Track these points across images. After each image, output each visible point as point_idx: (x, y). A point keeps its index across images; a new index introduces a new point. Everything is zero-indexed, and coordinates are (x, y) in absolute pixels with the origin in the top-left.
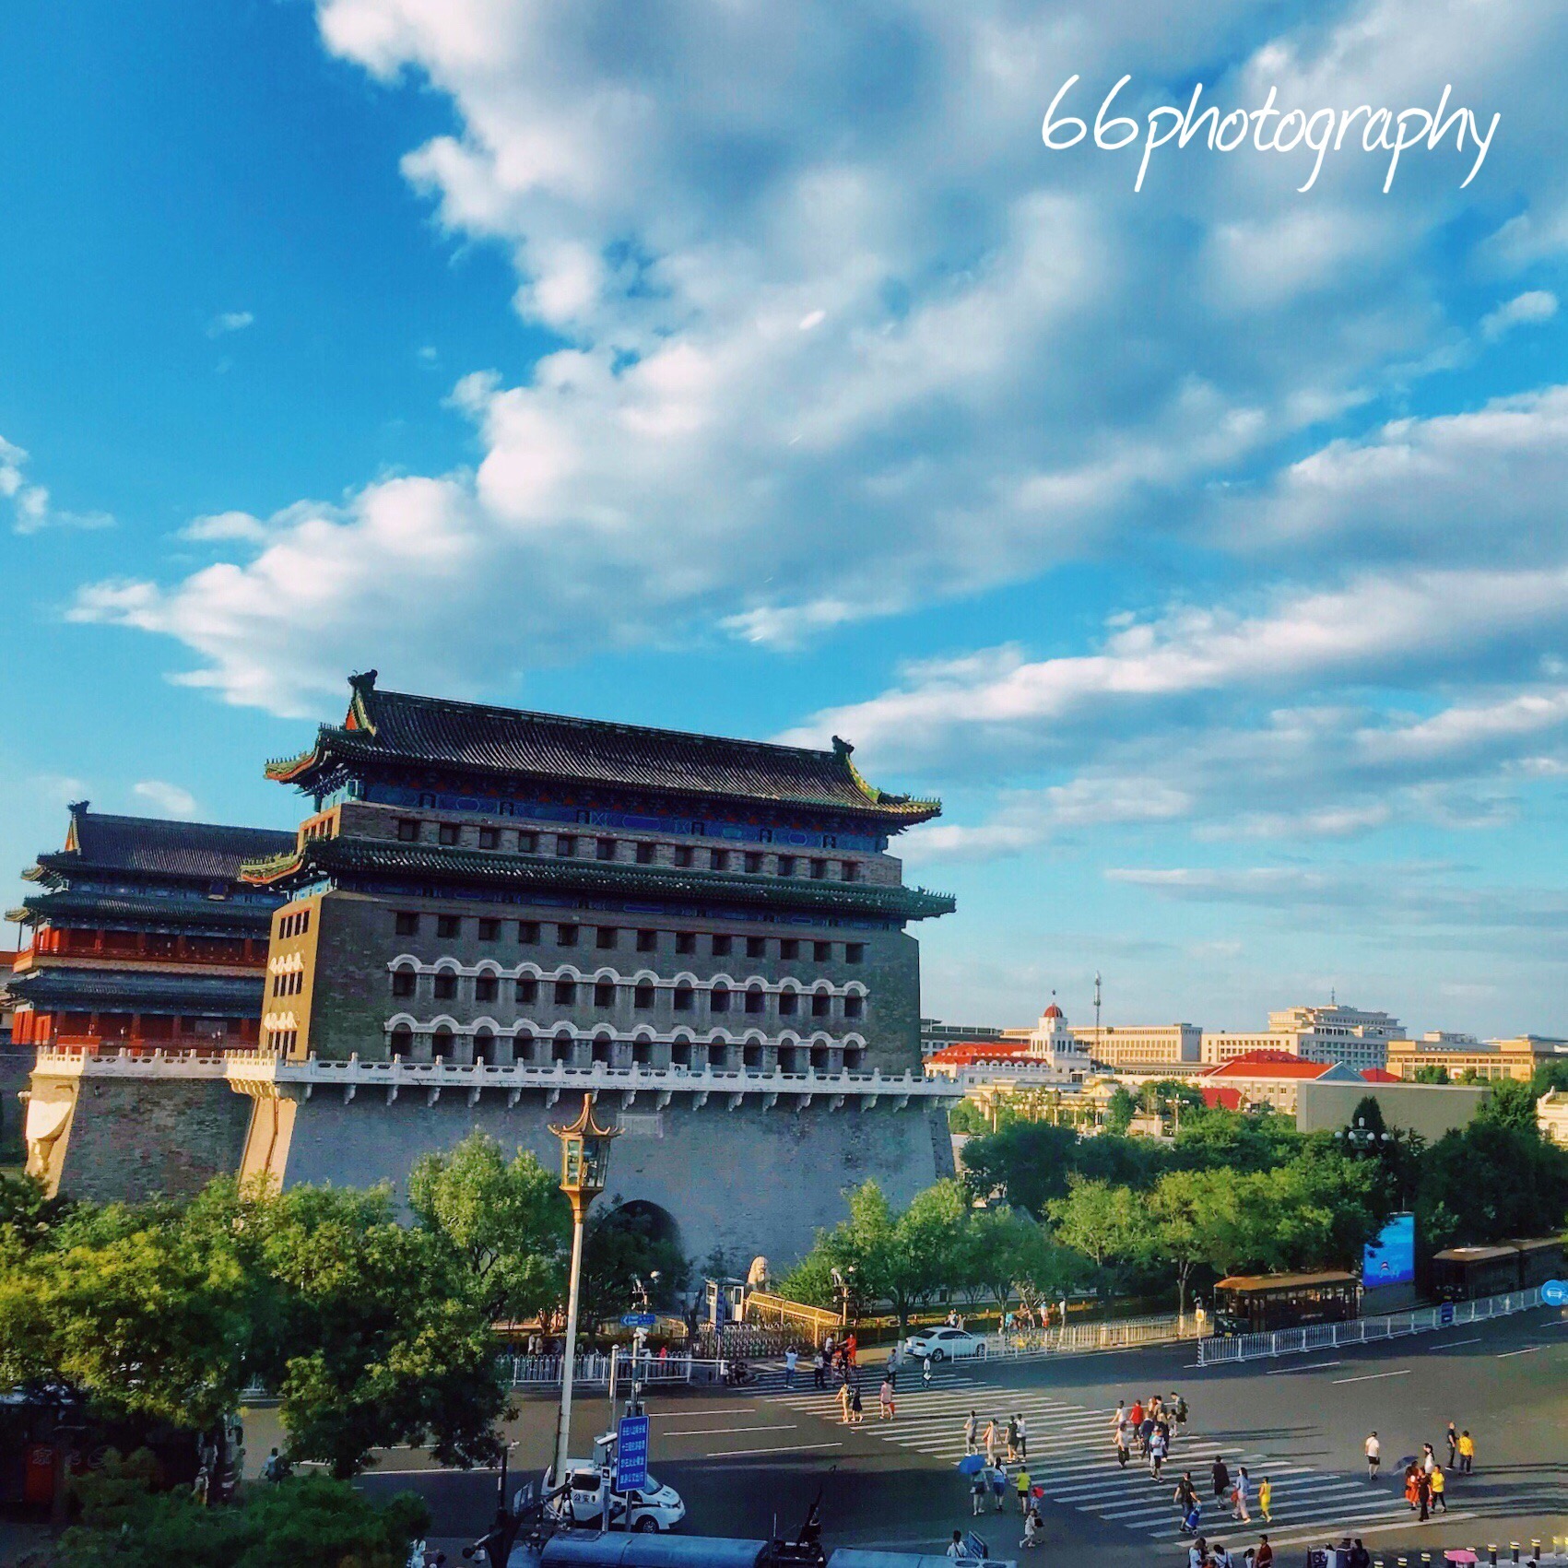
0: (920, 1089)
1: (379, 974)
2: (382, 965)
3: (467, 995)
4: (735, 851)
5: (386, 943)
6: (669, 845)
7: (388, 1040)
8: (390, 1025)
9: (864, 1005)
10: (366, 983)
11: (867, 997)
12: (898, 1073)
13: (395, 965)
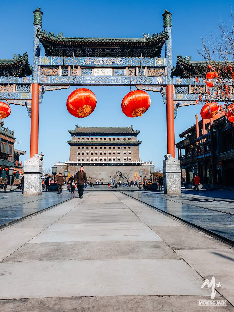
0: (138, 162)
1: (76, 153)
3: (85, 155)
4: (116, 138)
5: (77, 150)
6: (108, 138)
7: (77, 159)
9: (131, 154)
10: (75, 154)
12: (135, 161)
13: (78, 152)
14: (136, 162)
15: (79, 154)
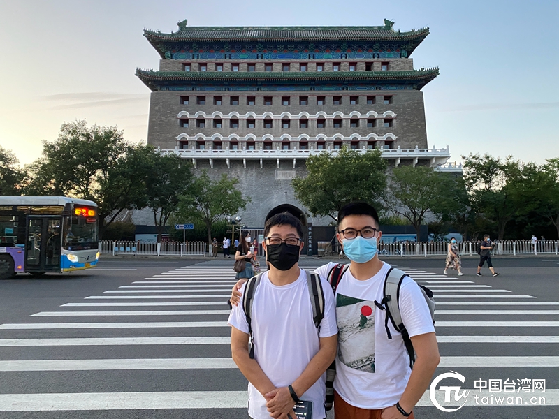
0: (423, 155)
1: (173, 119)
2: (174, 116)
3: (210, 125)
4: (328, 62)
5: (176, 108)
6: (296, 62)
7: (178, 143)
8: (179, 138)
9: (395, 121)
10: (168, 123)
11: (396, 118)
12: (411, 147)
13: (179, 116)
14: (416, 153)
15: (184, 121)
